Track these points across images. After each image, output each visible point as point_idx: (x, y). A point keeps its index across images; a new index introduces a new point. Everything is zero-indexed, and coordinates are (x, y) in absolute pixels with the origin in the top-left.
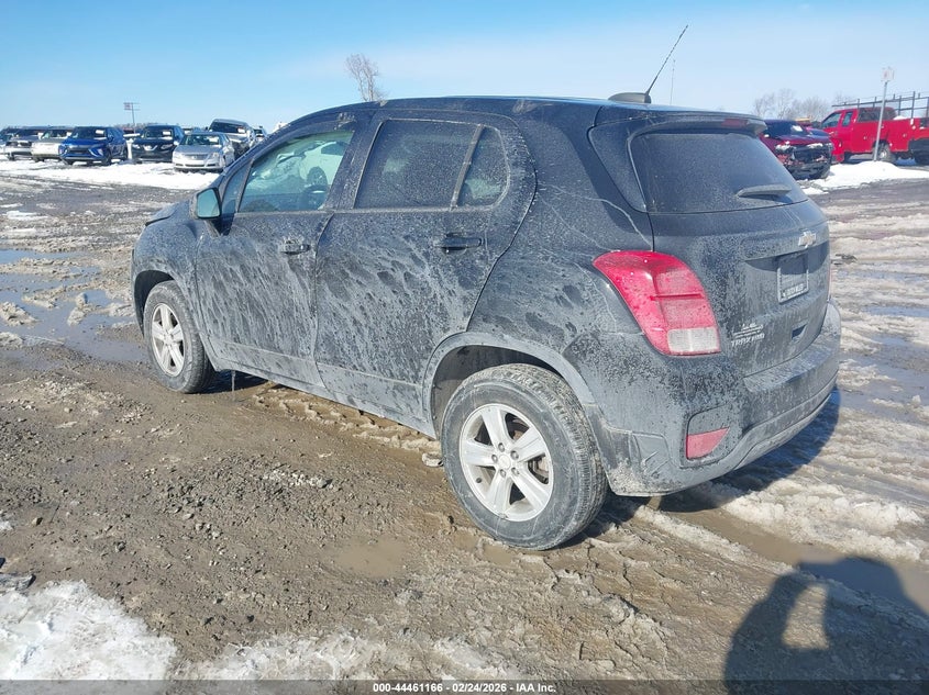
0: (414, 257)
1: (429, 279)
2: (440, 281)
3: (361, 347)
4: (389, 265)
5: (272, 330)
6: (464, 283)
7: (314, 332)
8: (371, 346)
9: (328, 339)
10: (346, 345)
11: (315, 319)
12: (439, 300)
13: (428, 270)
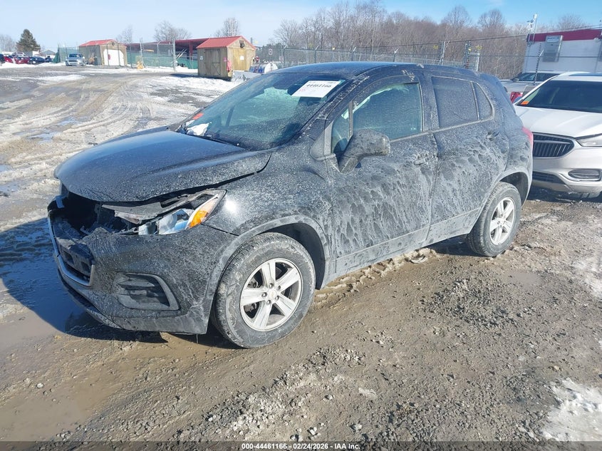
0: (481, 146)
1: (490, 154)
2: (495, 154)
3: (455, 202)
4: (472, 153)
5: (400, 221)
6: (503, 152)
7: (429, 208)
8: (461, 200)
9: (439, 208)
10: (449, 206)
11: (431, 200)
12: (495, 162)
13: (488, 150)
